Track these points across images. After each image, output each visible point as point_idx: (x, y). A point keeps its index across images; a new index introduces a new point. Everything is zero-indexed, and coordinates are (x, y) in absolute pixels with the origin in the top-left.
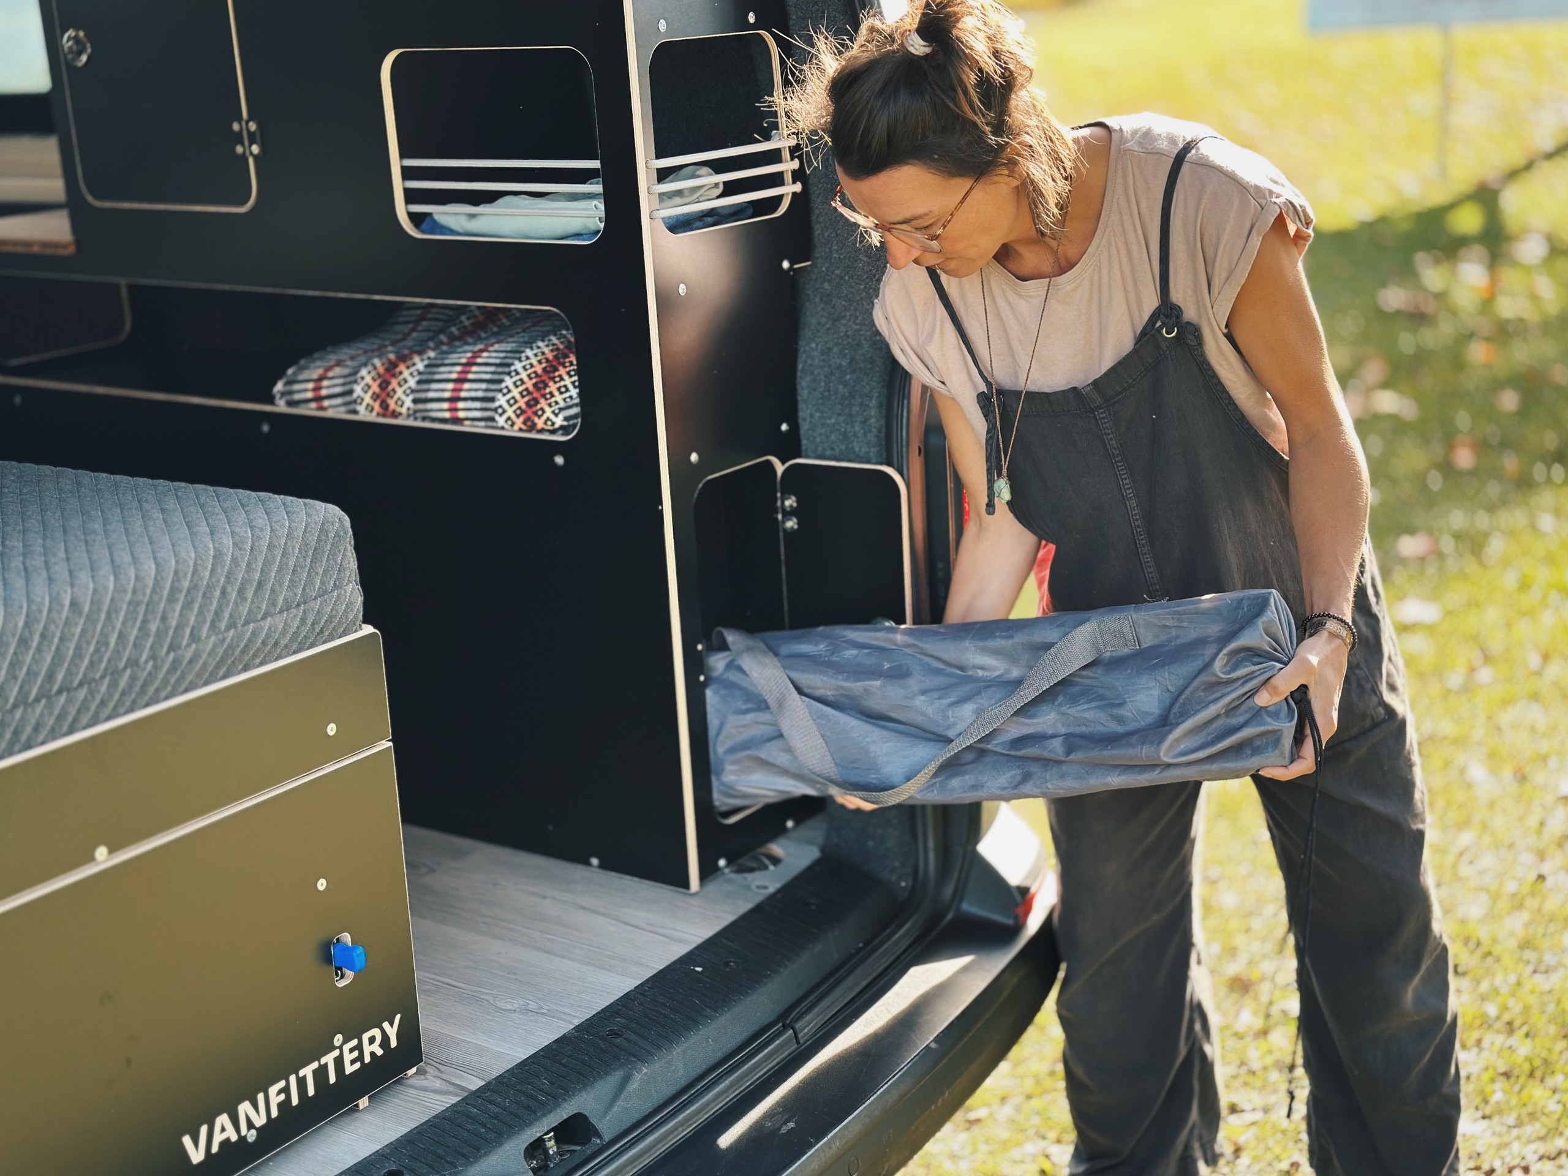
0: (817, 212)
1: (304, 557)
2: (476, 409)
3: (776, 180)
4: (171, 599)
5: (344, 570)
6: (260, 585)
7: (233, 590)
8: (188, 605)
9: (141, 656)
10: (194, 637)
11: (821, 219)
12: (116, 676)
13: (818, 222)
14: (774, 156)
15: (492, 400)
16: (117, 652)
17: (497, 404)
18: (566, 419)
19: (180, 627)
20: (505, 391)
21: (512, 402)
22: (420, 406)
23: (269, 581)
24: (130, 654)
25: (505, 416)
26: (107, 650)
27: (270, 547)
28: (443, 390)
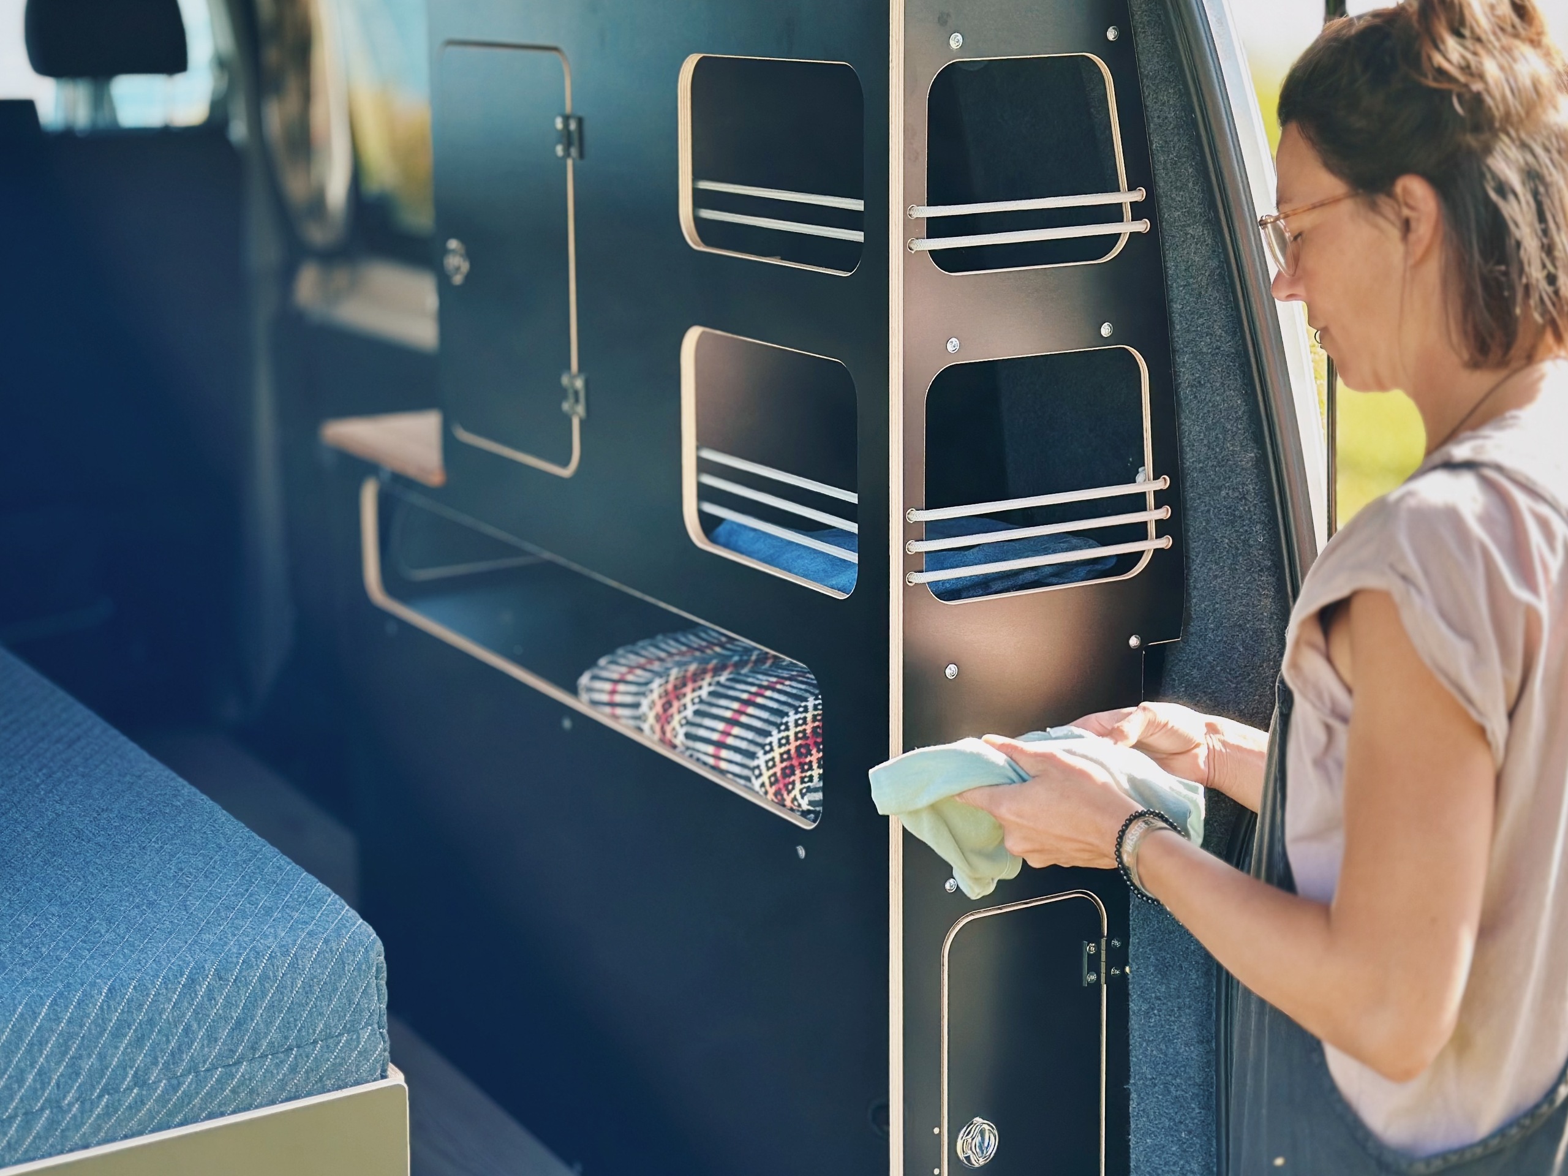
0: (1195, 574)
1: (307, 993)
2: (737, 764)
3: (1138, 532)
4: (117, 1034)
5: (361, 1011)
6: (239, 1023)
7: (200, 1028)
8: (139, 1041)
9: (65, 1097)
10: (140, 1081)
11: (1199, 586)
12: (30, 1117)
13: (1195, 587)
14: (1137, 503)
15: (752, 756)
16: (34, 1093)
17: (755, 763)
18: (811, 803)
19: (123, 1066)
20: (768, 748)
21: (771, 764)
22: (690, 743)
23: (252, 1020)
24: (50, 1094)
25: (760, 781)
26: (20, 1087)
27: (264, 978)
28: (713, 730)
